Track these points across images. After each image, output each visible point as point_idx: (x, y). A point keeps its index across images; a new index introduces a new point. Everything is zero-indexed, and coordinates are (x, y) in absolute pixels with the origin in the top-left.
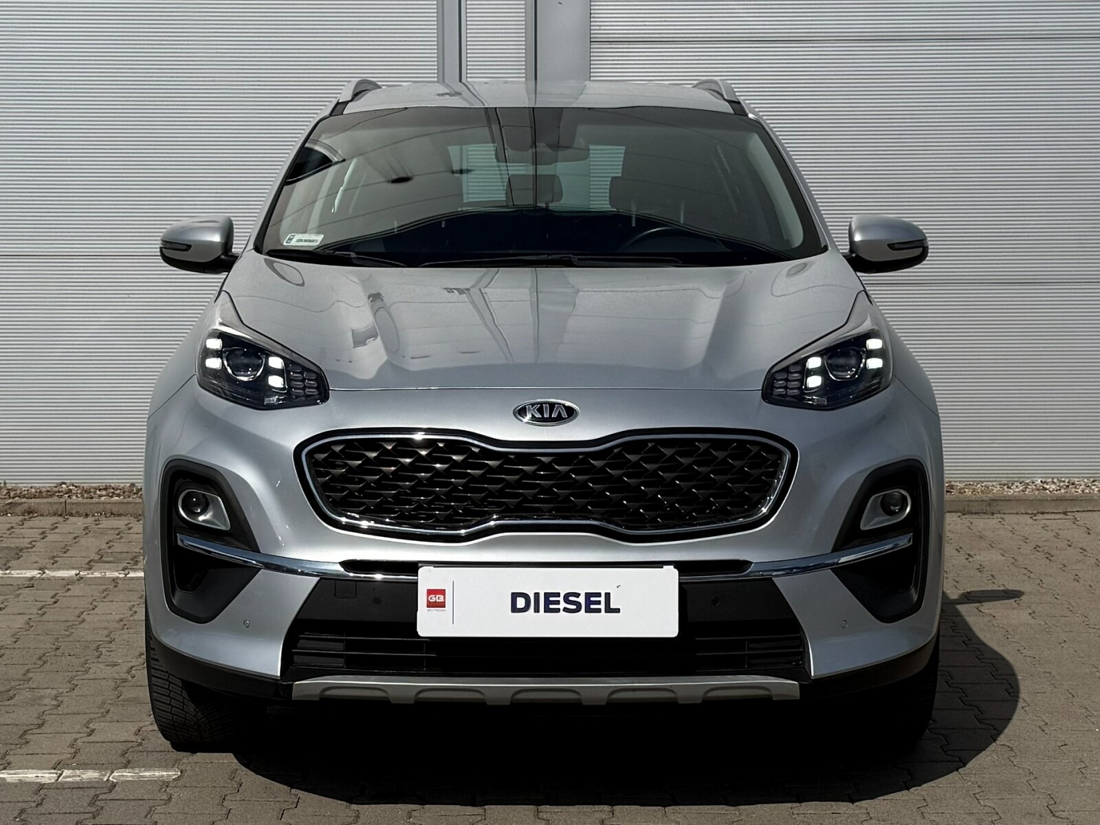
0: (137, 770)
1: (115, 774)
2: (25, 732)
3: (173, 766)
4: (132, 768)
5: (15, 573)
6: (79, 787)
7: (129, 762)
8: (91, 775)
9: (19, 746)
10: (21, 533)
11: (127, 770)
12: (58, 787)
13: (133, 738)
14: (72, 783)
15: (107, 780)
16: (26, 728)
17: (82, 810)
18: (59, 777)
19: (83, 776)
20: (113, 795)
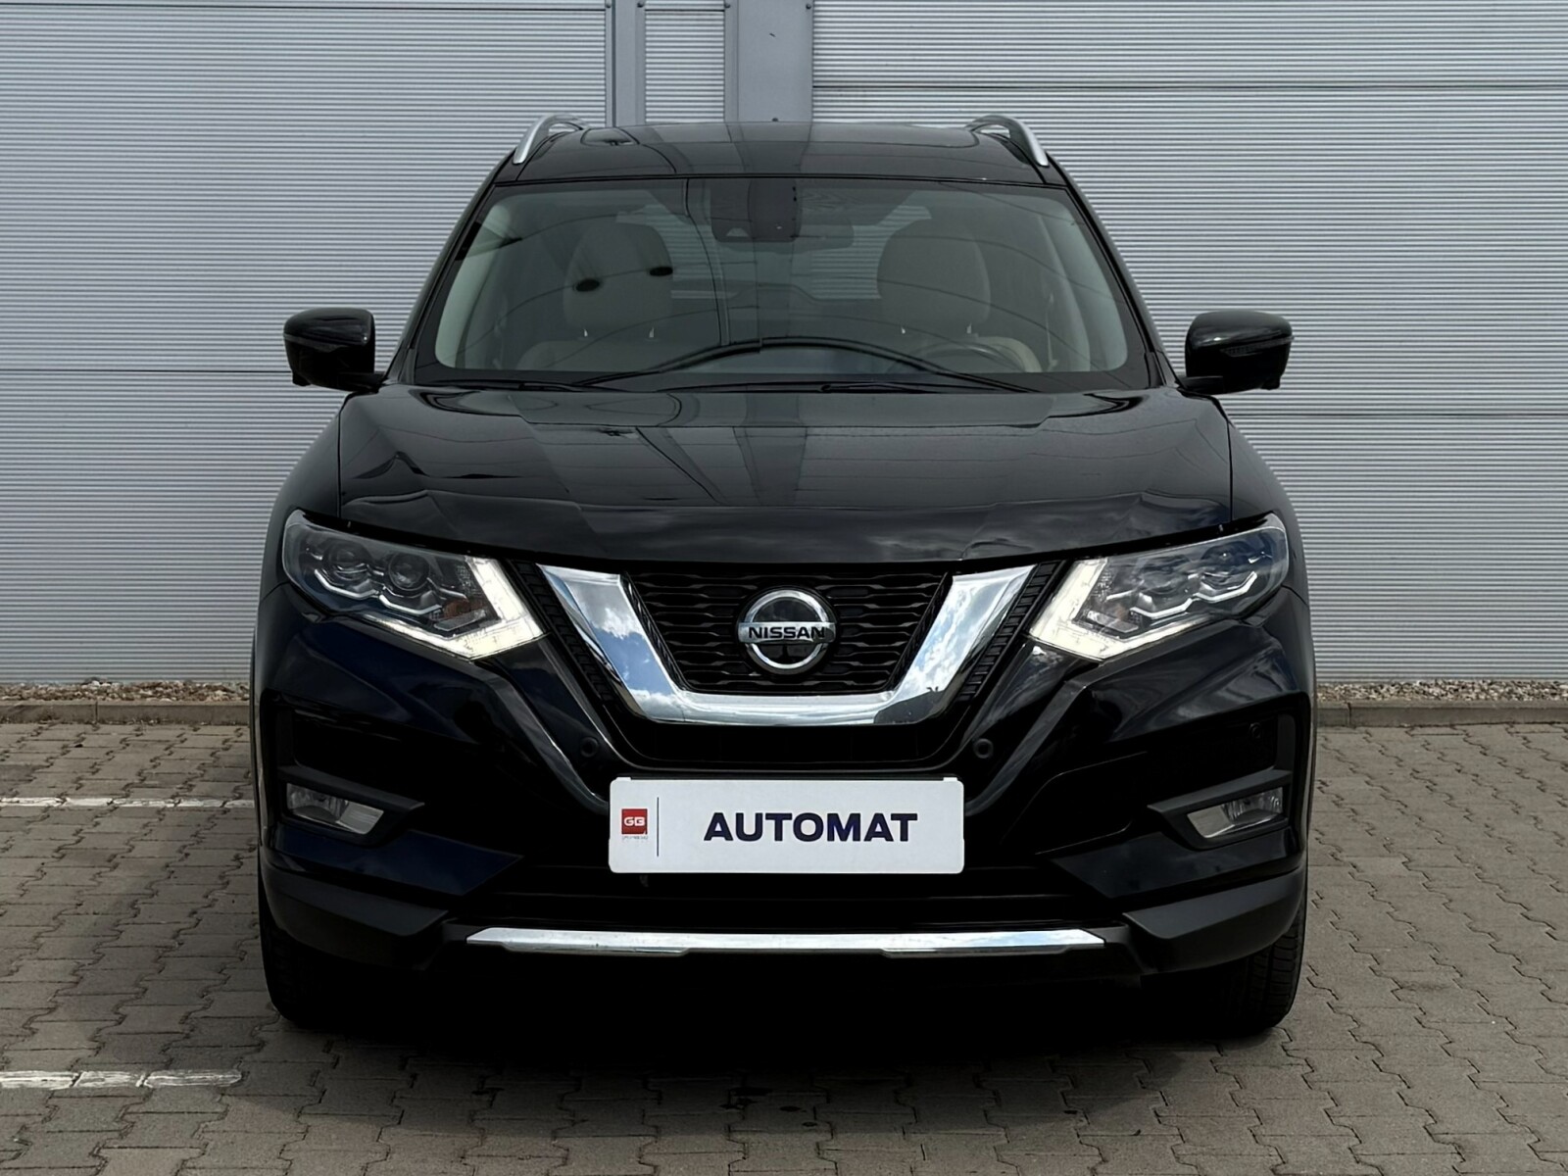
0: (182, 1072)
1: (152, 1077)
2: (31, 1020)
3: (232, 1067)
4: (176, 1069)
5: (24, 802)
6: (102, 1095)
7: (171, 1060)
8: (118, 1078)
9: (20, 1039)
10: (34, 748)
11: (169, 1073)
12: (73, 1095)
13: (178, 1028)
14: (93, 1089)
15: (142, 1086)
16: (32, 1014)
17: (105, 1127)
18: (74, 1081)
19: (108, 1080)
20: (148, 1106)
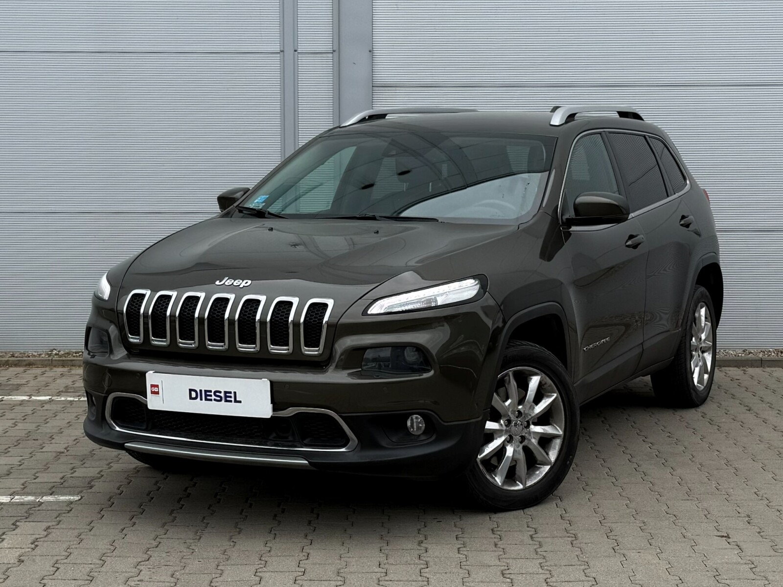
0: (56, 496)
1: (44, 498)
3: (78, 494)
4: (54, 495)
6: (22, 504)
7: (53, 492)
8: (30, 498)
11: (51, 496)
12: (10, 504)
13: (59, 481)
14: (19, 502)
15: (39, 501)
17: (20, 515)
18: (11, 500)
19: (26, 499)
20: (40, 508)
